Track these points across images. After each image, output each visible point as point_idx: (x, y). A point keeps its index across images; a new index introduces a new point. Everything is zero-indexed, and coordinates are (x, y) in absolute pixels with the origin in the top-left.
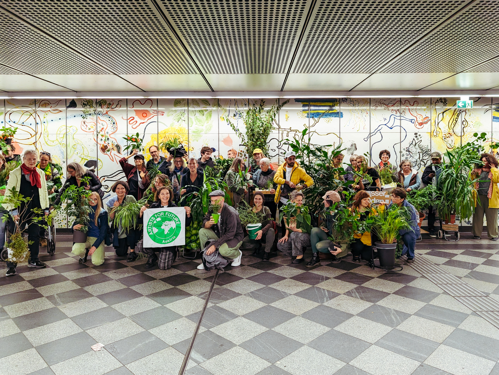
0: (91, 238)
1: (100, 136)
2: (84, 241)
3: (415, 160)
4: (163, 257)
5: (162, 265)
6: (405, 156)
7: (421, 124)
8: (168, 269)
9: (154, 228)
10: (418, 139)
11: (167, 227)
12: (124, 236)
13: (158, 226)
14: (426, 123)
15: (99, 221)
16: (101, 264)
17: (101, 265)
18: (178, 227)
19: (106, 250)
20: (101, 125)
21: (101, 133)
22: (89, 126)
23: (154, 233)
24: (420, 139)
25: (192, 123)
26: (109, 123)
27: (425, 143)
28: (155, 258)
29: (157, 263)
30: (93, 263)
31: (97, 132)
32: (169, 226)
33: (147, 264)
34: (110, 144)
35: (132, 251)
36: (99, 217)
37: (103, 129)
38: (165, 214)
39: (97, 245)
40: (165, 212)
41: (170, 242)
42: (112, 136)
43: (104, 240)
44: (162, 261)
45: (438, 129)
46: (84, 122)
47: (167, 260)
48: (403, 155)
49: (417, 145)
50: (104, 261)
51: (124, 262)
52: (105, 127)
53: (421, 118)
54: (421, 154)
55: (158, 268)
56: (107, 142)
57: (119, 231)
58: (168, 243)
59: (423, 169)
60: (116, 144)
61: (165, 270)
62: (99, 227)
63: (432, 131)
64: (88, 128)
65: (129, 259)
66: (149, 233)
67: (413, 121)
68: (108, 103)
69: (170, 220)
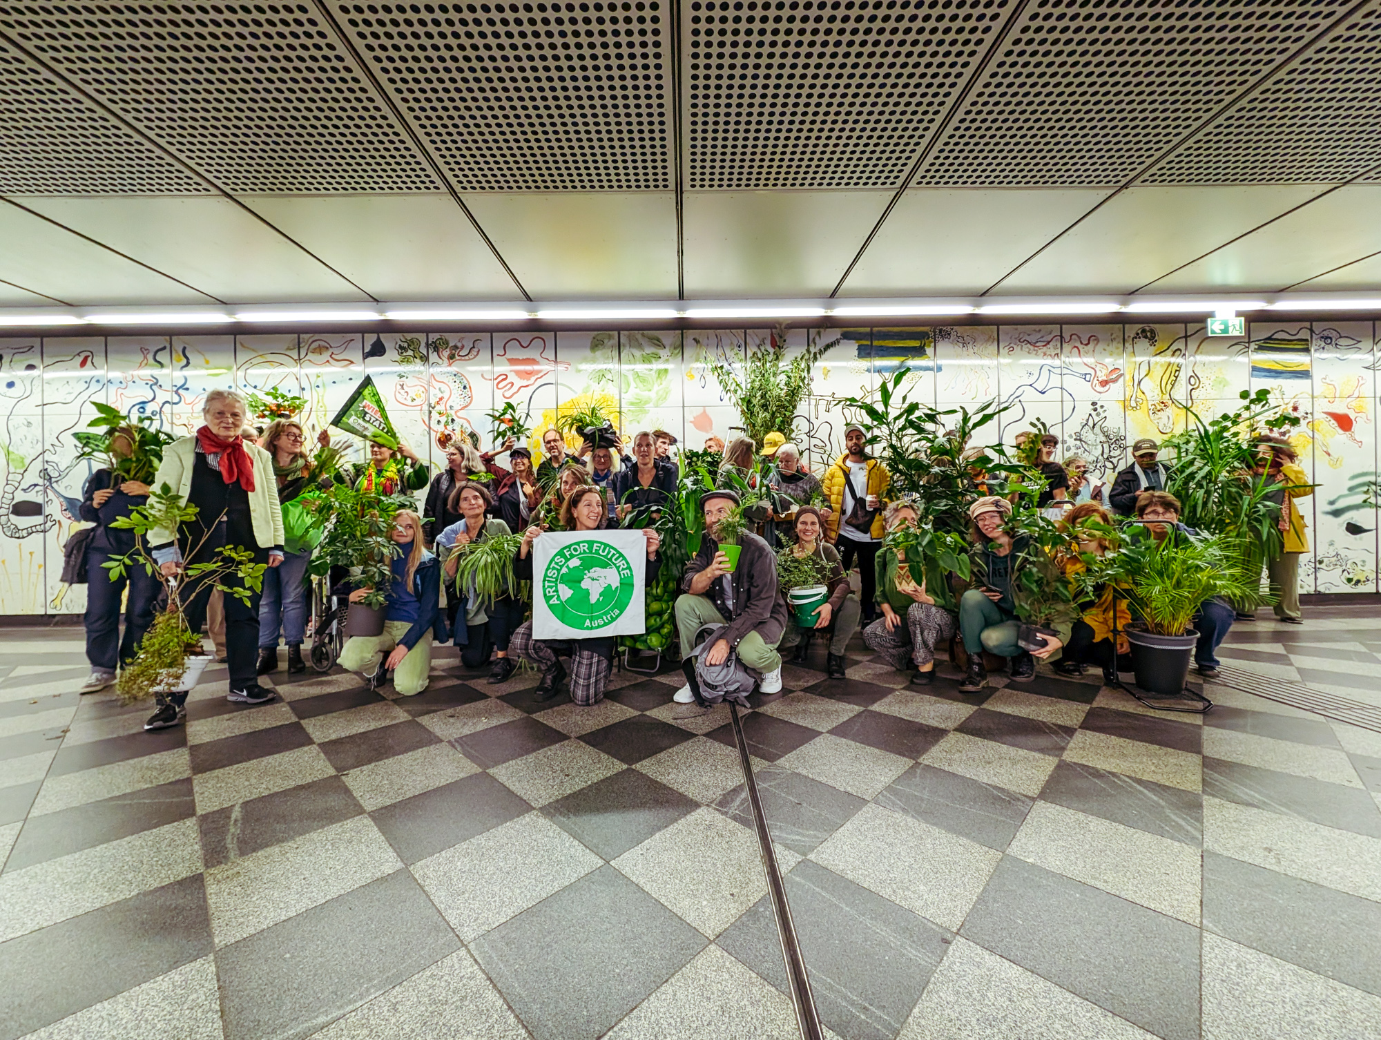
0: (397, 623)
1: (435, 415)
2: (378, 630)
3: (1091, 458)
4: (583, 671)
5: (580, 693)
6: (1073, 450)
7: (1104, 383)
8: (596, 702)
9: (561, 587)
10: (1098, 415)
11: (598, 582)
12: (482, 619)
13: (574, 580)
14: (1115, 381)
15: (419, 582)
16: (419, 690)
17: (420, 693)
18: (627, 585)
19: (434, 654)
20: (437, 391)
21: (438, 408)
22: (412, 394)
23: (563, 598)
24: (1103, 415)
25: (629, 385)
26: (454, 386)
27: (1113, 422)
28: (561, 674)
29: (568, 686)
30: (398, 688)
31: (430, 405)
32: (602, 580)
33: (538, 689)
34: (458, 432)
35: (500, 654)
36: (417, 572)
37: (441, 399)
38: (590, 548)
39: (410, 642)
40: (591, 543)
41: (605, 624)
42: (461, 414)
43: (431, 630)
44: (581, 682)
45: (1139, 393)
46: (402, 386)
47: (593, 680)
48: (1069, 449)
49: (1097, 427)
50: (426, 683)
51: (480, 684)
52: (446, 396)
53: (1105, 372)
54: (1106, 446)
55: (570, 699)
56: (450, 428)
57: (469, 606)
58: (599, 627)
59: (1111, 477)
60: (469, 431)
61: (588, 705)
62: (419, 596)
63: (1128, 397)
64: (409, 399)
65: (495, 675)
66: (547, 598)
67: (1088, 377)
68: (451, 344)
69: (605, 565)
